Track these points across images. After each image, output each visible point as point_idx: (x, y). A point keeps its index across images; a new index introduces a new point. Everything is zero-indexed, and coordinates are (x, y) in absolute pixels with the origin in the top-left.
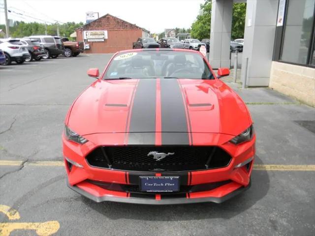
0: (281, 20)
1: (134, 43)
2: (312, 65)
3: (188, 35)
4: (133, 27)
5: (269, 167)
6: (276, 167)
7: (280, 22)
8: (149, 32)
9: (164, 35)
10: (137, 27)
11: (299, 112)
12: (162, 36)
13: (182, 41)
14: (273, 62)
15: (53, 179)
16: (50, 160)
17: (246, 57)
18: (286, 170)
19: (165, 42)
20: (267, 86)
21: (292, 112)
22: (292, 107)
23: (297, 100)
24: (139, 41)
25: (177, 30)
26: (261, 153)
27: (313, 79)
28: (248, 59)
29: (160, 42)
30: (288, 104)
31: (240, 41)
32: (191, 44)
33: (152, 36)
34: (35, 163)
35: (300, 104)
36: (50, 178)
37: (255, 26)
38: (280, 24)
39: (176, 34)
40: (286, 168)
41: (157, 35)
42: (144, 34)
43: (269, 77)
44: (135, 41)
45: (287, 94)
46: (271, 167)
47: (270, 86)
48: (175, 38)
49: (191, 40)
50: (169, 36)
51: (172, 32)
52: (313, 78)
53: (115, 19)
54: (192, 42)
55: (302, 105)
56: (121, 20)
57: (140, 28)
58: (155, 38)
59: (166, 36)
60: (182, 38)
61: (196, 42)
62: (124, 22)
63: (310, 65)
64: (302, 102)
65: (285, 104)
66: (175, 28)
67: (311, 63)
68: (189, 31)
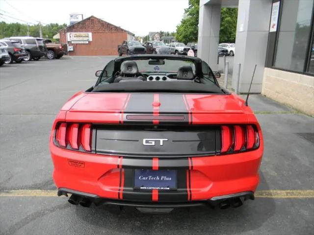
0: (274, 25)
1: (119, 46)
2: (309, 73)
3: (172, 38)
4: (118, 29)
5: (285, 194)
6: (293, 193)
7: (273, 27)
8: (134, 35)
9: (149, 38)
10: (122, 30)
11: (299, 123)
12: (146, 39)
13: (167, 44)
14: (266, 68)
15: (29, 216)
16: (27, 189)
17: (239, 63)
18: (305, 197)
19: (150, 45)
20: (260, 93)
21: (291, 123)
22: (291, 116)
23: (293, 108)
24: (125, 44)
25: (161, 34)
26: (272, 174)
27: (311, 88)
28: (240, 65)
29: (145, 45)
30: (285, 113)
31: (224, 46)
32: (177, 48)
33: (137, 39)
34: (7, 192)
35: (298, 113)
36: (26, 216)
37: (248, 31)
38: (274, 30)
39: (160, 37)
40: (304, 195)
41: (141, 38)
42: (129, 37)
43: (261, 84)
44: (121, 44)
45: (281, 101)
46: (287, 193)
47: (263, 93)
48: (159, 41)
49: (177, 43)
50: (153, 40)
51: (156, 35)
52: (311, 86)
53: (99, 21)
54: (177, 46)
55: (300, 114)
56: (106, 22)
57: (125, 31)
58: (140, 41)
59: (150, 39)
60: (166, 41)
61: (181, 46)
62: (108, 24)
63: (307, 72)
64: (299, 111)
65: (282, 113)
66: (159, 31)
67: (308, 71)
68: (173, 34)
